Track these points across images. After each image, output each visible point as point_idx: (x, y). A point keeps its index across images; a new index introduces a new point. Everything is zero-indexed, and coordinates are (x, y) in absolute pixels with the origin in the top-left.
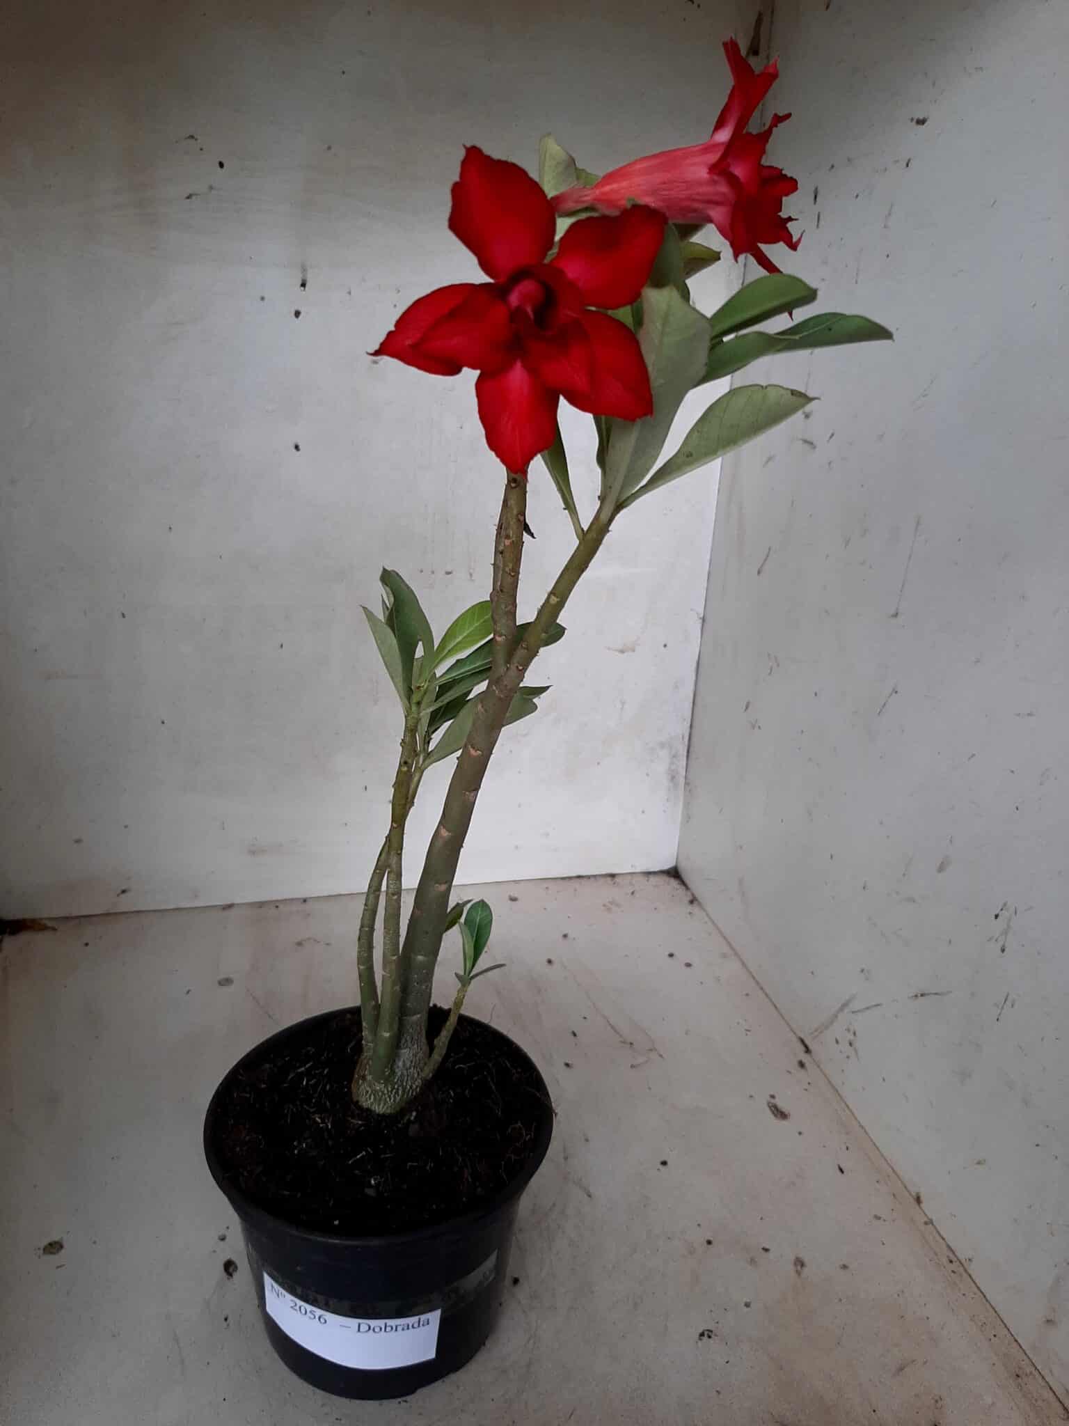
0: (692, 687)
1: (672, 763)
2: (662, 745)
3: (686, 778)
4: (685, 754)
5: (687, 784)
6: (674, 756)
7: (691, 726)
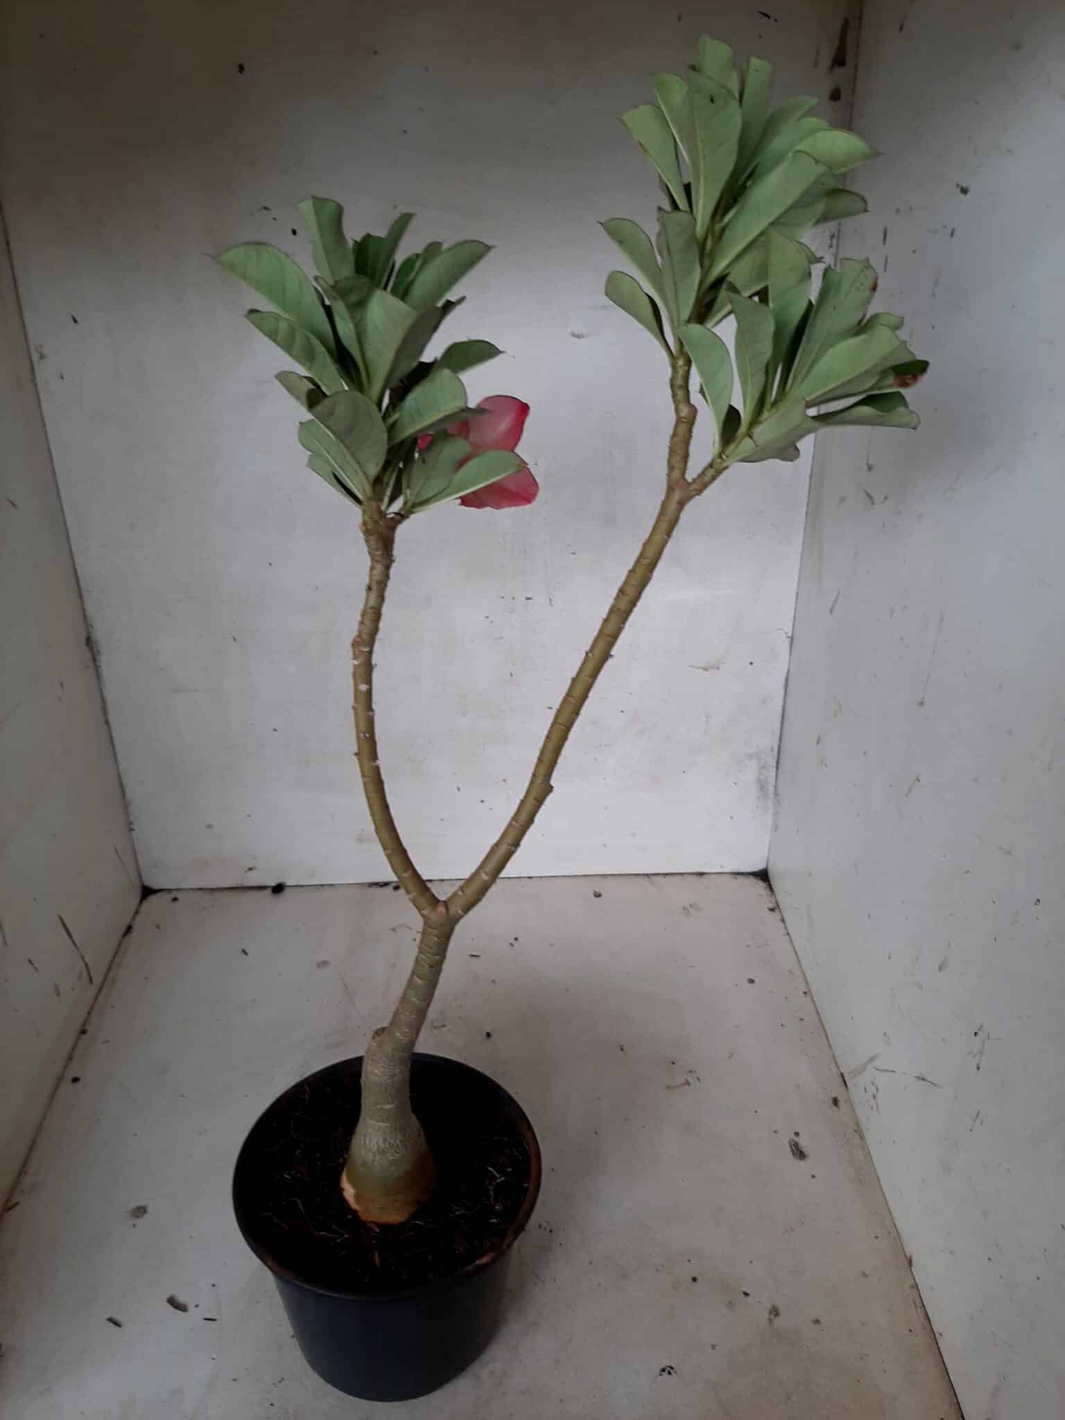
0: (781, 703)
1: (761, 773)
2: (750, 756)
3: (776, 787)
4: (774, 764)
5: (776, 794)
6: (764, 767)
7: (780, 740)
